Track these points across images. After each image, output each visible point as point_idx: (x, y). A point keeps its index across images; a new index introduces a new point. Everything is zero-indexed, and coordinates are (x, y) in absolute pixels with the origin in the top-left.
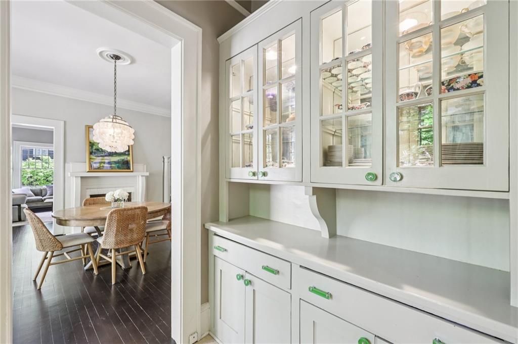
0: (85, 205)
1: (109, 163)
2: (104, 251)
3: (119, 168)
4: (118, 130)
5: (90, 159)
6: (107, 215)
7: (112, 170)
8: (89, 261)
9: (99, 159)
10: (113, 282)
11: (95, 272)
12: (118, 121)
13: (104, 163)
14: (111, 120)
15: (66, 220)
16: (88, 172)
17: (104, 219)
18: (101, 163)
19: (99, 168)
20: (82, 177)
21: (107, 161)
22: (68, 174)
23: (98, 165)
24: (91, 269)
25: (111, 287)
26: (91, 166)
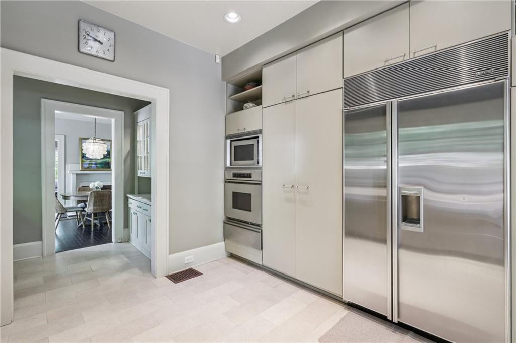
0: (78, 191)
1: (95, 164)
2: (89, 215)
3: (102, 167)
4: (97, 147)
5: (82, 161)
6: (89, 195)
7: (97, 169)
8: (80, 222)
9: (88, 162)
10: (92, 230)
11: (83, 227)
12: (97, 141)
13: (92, 164)
14: (92, 141)
15: (68, 197)
16: (81, 170)
17: (88, 196)
18: (89, 164)
19: (88, 168)
20: (76, 174)
21: (94, 163)
22: (68, 172)
23: (87, 165)
24: (82, 226)
25: (91, 232)
26: (82, 166)
